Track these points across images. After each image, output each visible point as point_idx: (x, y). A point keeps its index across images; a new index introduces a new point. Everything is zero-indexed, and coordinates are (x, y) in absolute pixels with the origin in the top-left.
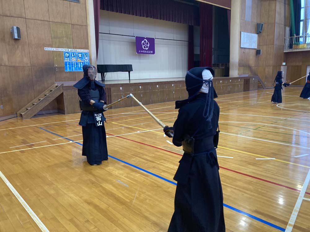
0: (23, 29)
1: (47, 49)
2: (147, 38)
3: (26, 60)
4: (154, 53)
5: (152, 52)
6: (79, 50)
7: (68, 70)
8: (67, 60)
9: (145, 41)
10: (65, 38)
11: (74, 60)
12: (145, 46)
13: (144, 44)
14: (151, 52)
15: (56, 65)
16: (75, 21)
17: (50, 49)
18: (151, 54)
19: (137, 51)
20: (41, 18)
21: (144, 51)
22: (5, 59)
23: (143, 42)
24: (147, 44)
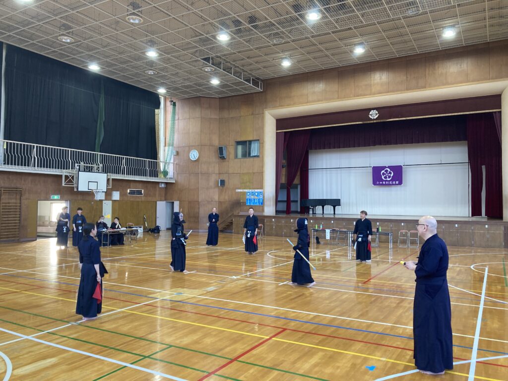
0: (226, 180)
1: (237, 191)
3: (227, 198)
6: (256, 190)
7: (248, 204)
8: (248, 197)
9: (386, 171)
10: (248, 183)
11: (252, 197)
12: (386, 176)
13: (385, 174)
15: (241, 201)
16: (255, 171)
17: (239, 191)
18: (396, 184)
19: (374, 183)
20: (236, 172)
21: (384, 183)
22: (216, 198)
23: (383, 171)
24: (390, 173)
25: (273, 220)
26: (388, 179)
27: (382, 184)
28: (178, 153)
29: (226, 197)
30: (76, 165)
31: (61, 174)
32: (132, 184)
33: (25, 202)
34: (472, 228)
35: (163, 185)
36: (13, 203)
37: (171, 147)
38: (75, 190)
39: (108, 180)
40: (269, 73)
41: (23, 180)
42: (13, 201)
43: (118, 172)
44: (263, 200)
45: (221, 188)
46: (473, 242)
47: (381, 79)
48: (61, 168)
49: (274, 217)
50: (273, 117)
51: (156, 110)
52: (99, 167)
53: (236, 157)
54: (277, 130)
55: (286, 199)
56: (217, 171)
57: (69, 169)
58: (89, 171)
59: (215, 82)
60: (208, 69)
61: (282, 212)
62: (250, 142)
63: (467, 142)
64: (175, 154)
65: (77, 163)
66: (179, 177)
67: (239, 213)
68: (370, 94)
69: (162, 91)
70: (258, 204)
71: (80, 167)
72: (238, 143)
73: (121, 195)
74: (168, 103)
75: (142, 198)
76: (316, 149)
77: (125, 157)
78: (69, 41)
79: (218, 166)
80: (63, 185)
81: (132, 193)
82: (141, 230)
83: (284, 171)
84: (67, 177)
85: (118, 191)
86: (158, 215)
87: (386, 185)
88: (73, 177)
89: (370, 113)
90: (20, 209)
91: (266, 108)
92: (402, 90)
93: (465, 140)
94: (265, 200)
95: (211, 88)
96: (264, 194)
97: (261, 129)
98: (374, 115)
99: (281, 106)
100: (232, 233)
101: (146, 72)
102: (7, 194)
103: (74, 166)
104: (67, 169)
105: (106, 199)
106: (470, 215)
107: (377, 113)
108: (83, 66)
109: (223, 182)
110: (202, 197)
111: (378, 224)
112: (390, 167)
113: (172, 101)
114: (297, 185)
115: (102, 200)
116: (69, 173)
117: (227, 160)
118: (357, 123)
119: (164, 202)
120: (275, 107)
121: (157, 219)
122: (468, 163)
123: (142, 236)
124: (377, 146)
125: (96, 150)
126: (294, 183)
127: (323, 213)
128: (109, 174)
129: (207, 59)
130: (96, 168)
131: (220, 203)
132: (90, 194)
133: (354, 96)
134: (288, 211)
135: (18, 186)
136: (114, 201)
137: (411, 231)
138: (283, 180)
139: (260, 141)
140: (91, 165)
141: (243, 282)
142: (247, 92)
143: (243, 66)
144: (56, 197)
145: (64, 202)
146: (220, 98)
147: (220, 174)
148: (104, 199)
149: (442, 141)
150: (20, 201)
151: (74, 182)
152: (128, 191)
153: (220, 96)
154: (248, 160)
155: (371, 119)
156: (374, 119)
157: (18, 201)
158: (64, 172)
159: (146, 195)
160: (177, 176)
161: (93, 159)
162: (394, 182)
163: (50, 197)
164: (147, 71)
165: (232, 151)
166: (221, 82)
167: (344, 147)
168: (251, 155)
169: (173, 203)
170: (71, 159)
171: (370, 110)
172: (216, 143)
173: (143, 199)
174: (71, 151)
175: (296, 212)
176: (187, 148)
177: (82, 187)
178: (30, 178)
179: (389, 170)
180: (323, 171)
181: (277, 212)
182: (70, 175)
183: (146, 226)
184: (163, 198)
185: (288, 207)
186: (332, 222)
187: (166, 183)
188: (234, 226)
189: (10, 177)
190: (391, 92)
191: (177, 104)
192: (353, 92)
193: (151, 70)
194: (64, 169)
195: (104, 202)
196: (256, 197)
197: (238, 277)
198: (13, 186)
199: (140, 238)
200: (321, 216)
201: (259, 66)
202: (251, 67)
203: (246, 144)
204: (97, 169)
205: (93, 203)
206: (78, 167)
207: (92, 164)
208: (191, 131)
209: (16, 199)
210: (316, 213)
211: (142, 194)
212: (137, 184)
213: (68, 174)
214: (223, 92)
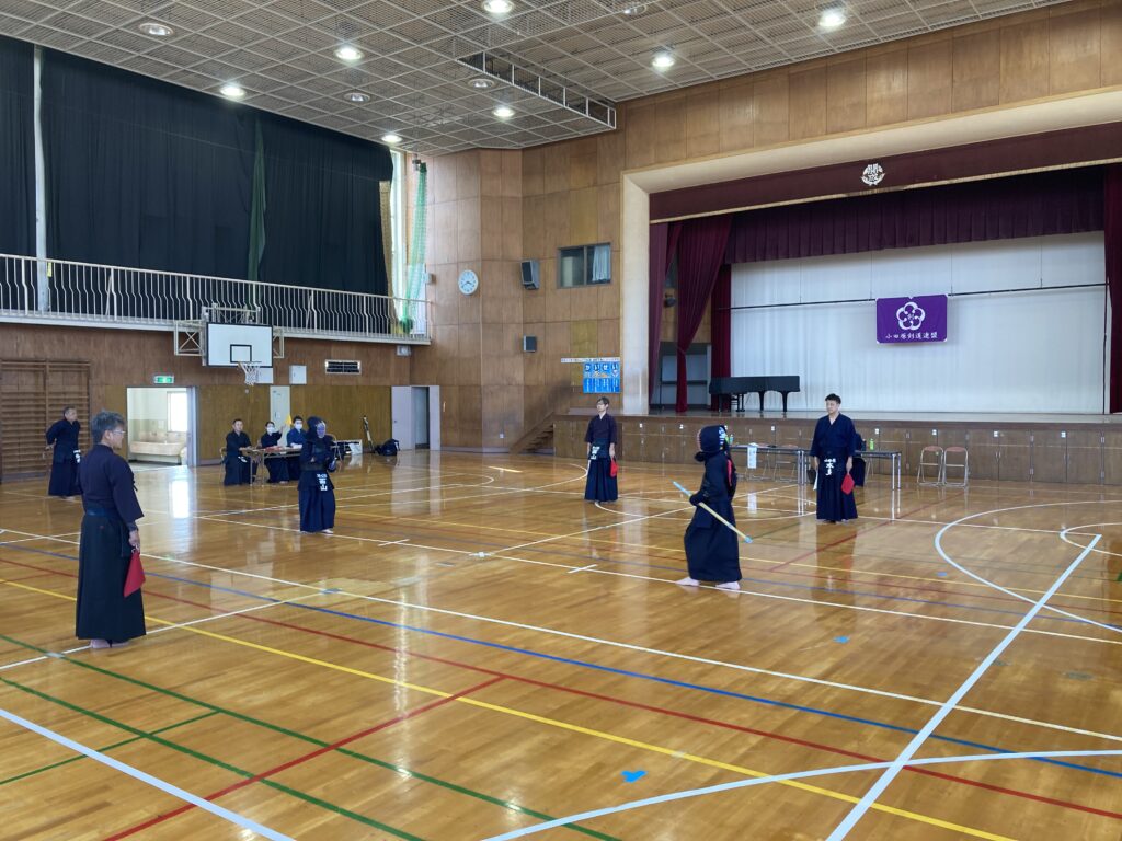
0: (540, 338)
1: (564, 360)
2: (915, 300)
3: (541, 377)
4: (942, 337)
5: (934, 335)
6: (605, 359)
7: (589, 390)
8: (587, 375)
9: (910, 309)
10: (587, 343)
11: (596, 374)
12: (908, 321)
13: (906, 316)
14: (930, 336)
15: (573, 384)
16: (603, 315)
17: (568, 360)
18: (931, 340)
19: (881, 338)
20: (561, 318)
21: (903, 336)
22: (519, 377)
23: (901, 310)
24: (918, 313)
25: (641, 425)
26: (914, 328)
27: (899, 341)
28: (433, 279)
29: (540, 375)
30: (204, 308)
31: (171, 329)
32: (333, 349)
33: (97, 391)
34: (1103, 440)
35: (405, 351)
36: (74, 393)
37: (417, 267)
38: (204, 364)
39: (275, 341)
40: (626, 88)
41: (92, 343)
42: (75, 388)
43: (300, 324)
44: (621, 381)
45: (529, 355)
46: (1102, 475)
47: (889, 88)
48: (171, 318)
49: (642, 419)
50: (644, 190)
51: (381, 184)
52: (255, 314)
53: (561, 283)
54: (651, 219)
55: (675, 379)
56: (519, 317)
57: (188, 318)
58: (233, 323)
59: (504, 113)
60: (481, 84)
61: (668, 407)
62: (591, 249)
63: (1102, 233)
64: (427, 279)
65: (206, 305)
66: (439, 333)
67: (568, 411)
68: (865, 127)
69: (391, 139)
70: (608, 390)
71: (211, 314)
72: (566, 252)
73: (309, 374)
74: (411, 166)
75: (359, 378)
76: (745, 261)
77: (313, 289)
78: (162, 32)
79: (521, 304)
80: (176, 353)
81: (335, 368)
82: (356, 449)
83: (670, 316)
84: (183, 336)
85: (301, 364)
86: (394, 418)
87: (907, 341)
88: (197, 337)
89: (865, 172)
90: (88, 406)
91: (625, 168)
92: (939, 114)
93: (1099, 228)
94: (624, 381)
95: (498, 127)
96: (622, 368)
97: (615, 218)
98: (873, 176)
99: (660, 162)
100: (552, 454)
101: (345, 96)
102: (60, 373)
103: (200, 312)
104: (183, 318)
105: (277, 383)
106: (1107, 410)
107: (881, 170)
108: (210, 90)
109: (532, 343)
110: (487, 376)
111: (877, 431)
112: (920, 300)
113: (418, 162)
114: (704, 346)
115: (269, 385)
116: (190, 327)
117: (540, 291)
118: (834, 196)
119: (409, 388)
120: (645, 166)
121: (394, 425)
122: (1106, 284)
123: (360, 463)
124: (885, 250)
125: (250, 275)
126: (694, 341)
127: (762, 408)
128: (275, 328)
129: (475, 60)
130: (248, 315)
131: (528, 389)
132: (233, 372)
133: (827, 133)
134: (681, 406)
135: (83, 356)
136: (295, 388)
137: (949, 450)
138: (669, 334)
139: (613, 245)
140: (236, 309)
141: (495, 564)
142: (581, 134)
143: (566, 73)
144: (165, 379)
145: (185, 389)
146: (524, 150)
147: (525, 323)
148: (272, 382)
149: (1044, 234)
150: (88, 388)
151: (201, 347)
152: (327, 365)
153: (523, 145)
154: (585, 290)
155: (866, 187)
156: (874, 187)
157: (84, 390)
158: (177, 326)
159: (367, 372)
160: (435, 330)
161: (241, 296)
162: (927, 334)
163: (153, 380)
164: (350, 94)
165: (551, 271)
166: (518, 113)
167: (809, 255)
168: (594, 280)
169: (427, 389)
170: (192, 297)
171: (863, 164)
172: (517, 253)
173: (361, 381)
174: (191, 278)
175: (703, 407)
176: (454, 267)
177: (218, 357)
178: (108, 340)
179: (915, 306)
180: (763, 311)
181: (653, 407)
182: (192, 330)
183: (369, 439)
184: (407, 380)
185: (681, 395)
186: (773, 428)
187: (412, 347)
188: (556, 440)
189: (65, 337)
190: (913, 118)
191: (428, 168)
192: (824, 121)
193: (356, 91)
194: (177, 318)
195: (272, 388)
196: (605, 376)
197: (489, 554)
198: (70, 356)
199: (356, 465)
200: (758, 416)
201: (602, 70)
202: (585, 73)
203: (582, 254)
204: (250, 318)
205: (247, 391)
206: (207, 315)
207: (239, 307)
208: (460, 228)
209: (80, 384)
210: (745, 408)
211: (357, 371)
212: (346, 349)
213: (186, 330)
214: (525, 136)
